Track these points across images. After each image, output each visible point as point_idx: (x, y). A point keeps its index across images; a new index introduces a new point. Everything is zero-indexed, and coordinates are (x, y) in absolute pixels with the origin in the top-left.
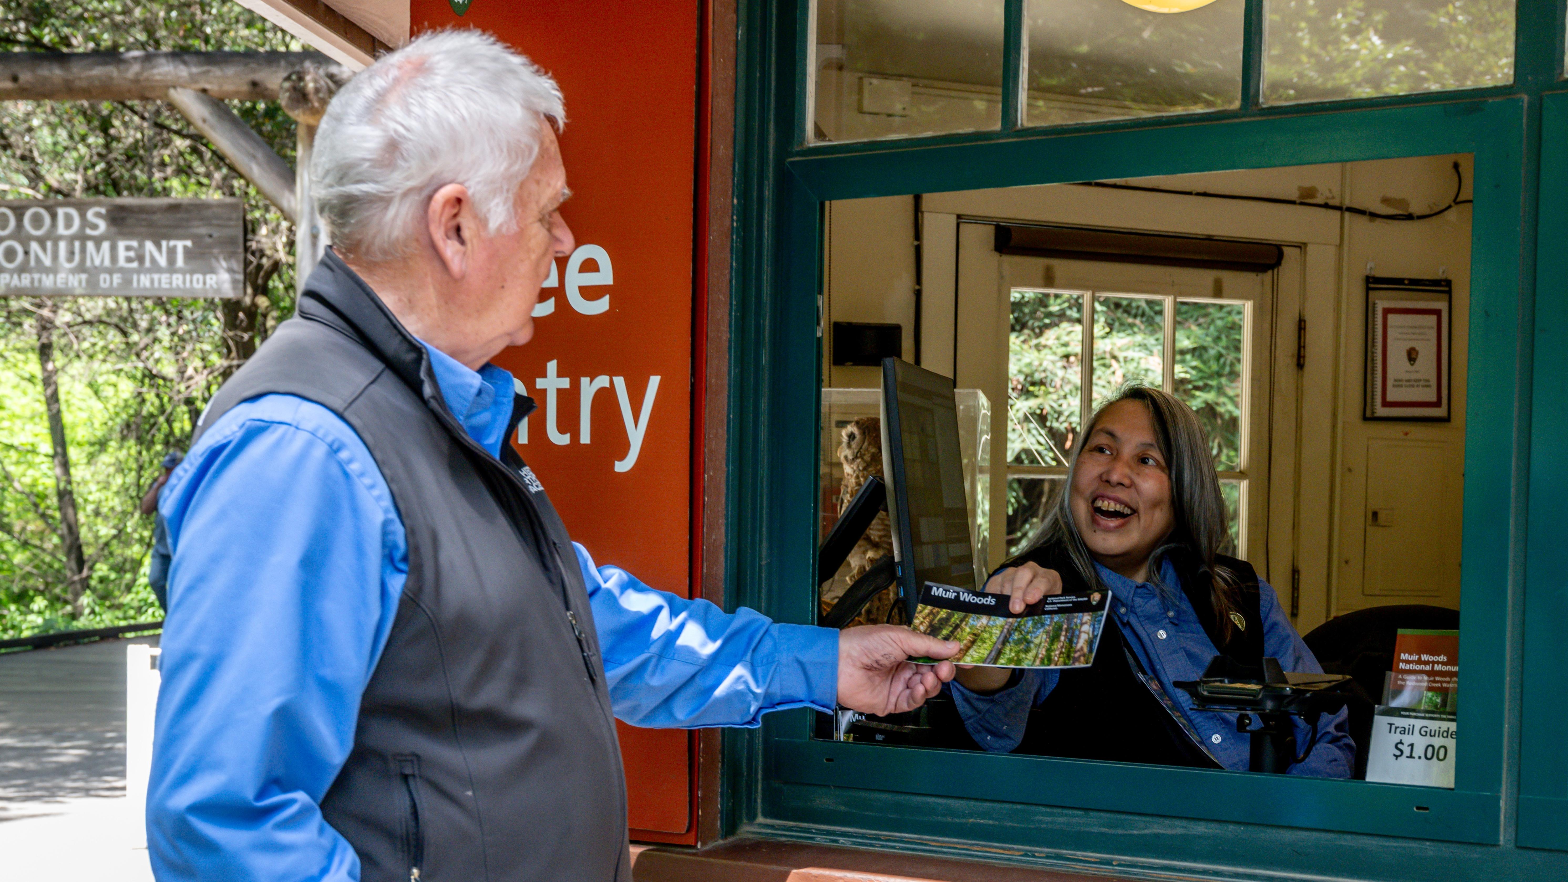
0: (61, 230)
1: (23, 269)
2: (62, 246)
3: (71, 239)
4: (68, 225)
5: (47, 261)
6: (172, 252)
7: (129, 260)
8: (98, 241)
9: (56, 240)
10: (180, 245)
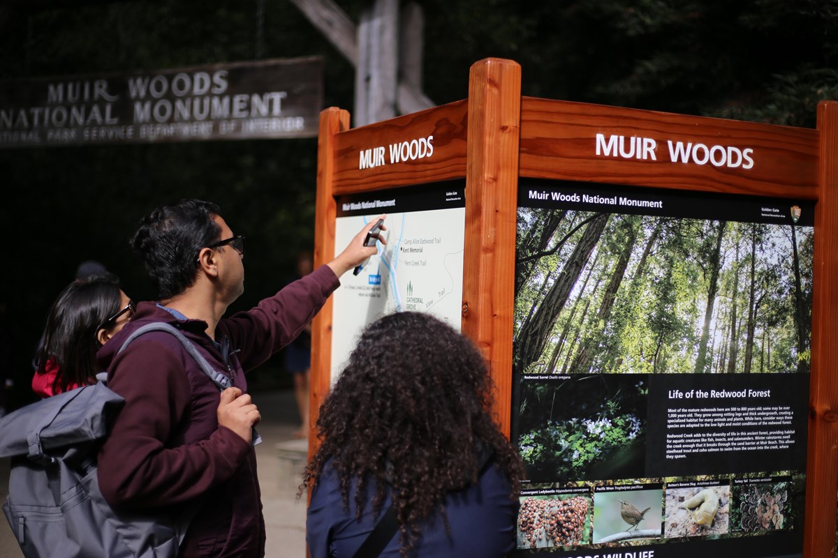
0: (197, 90)
1: (171, 121)
2: (197, 103)
3: (202, 97)
4: (202, 86)
5: (186, 114)
6: (271, 102)
7: (241, 110)
8: (221, 97)
9: (193, 97)
10: (277, 97)
